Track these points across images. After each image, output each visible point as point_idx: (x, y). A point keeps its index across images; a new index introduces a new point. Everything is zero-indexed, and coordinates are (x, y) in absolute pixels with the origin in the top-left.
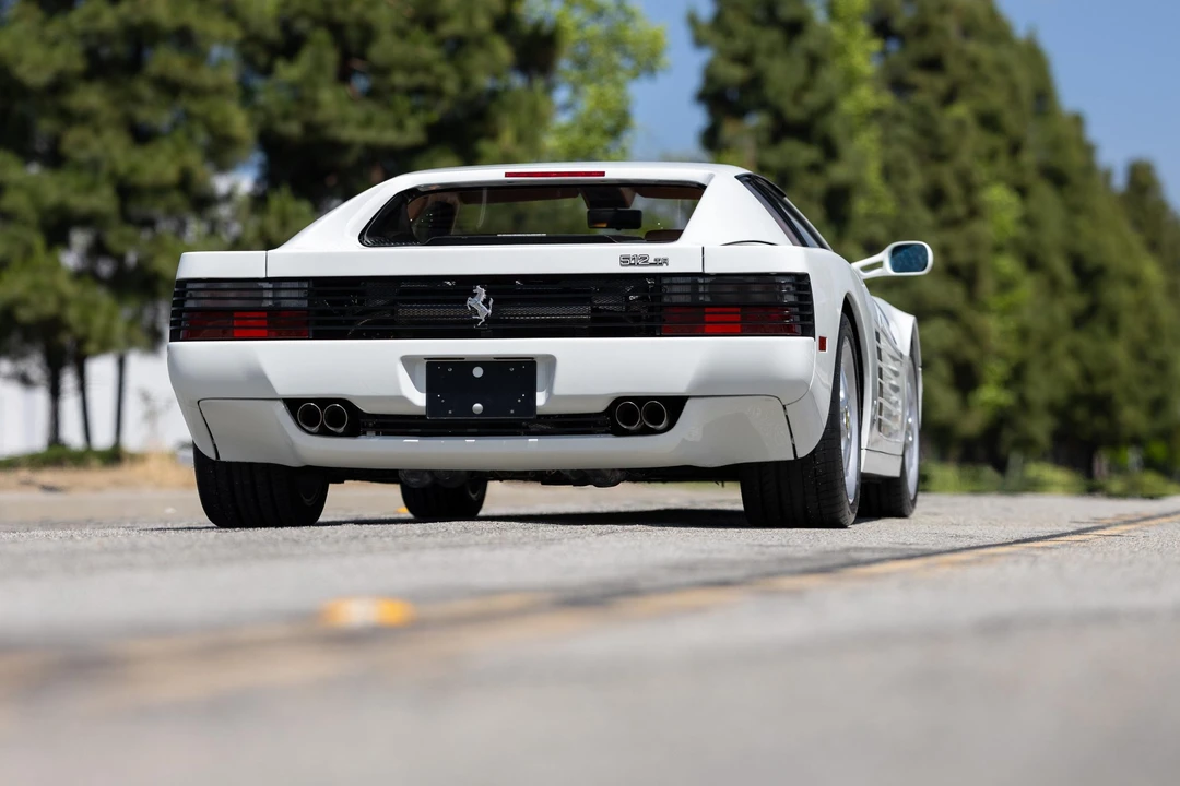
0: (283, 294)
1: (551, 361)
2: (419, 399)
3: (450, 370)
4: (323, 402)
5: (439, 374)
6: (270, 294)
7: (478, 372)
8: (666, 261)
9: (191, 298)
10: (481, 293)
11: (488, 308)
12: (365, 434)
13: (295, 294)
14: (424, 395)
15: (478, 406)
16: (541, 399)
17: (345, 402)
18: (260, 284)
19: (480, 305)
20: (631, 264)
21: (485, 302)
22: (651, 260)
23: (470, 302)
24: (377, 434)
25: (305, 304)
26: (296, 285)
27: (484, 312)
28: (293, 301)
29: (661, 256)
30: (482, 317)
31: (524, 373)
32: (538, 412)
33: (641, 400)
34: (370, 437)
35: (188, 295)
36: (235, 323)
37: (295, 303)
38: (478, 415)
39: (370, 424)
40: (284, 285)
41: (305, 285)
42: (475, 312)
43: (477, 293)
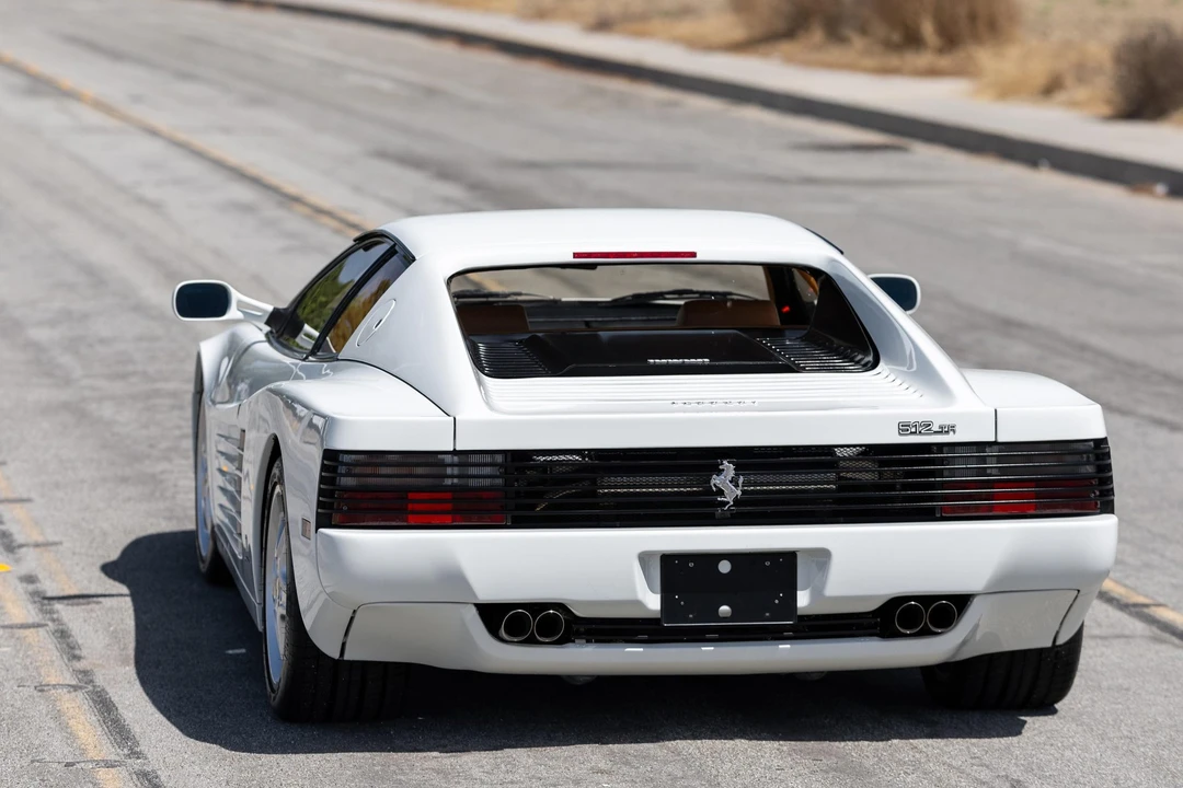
0: (473, 471)
1: (822, 556)
2: (653, 602)
3: (691, 565)
4: (536, 608)
5: (675, 571)
6: (456, 471)
7: (725, 567)
8: (952, 429)
9: (348, 475)
10: (728, 468)
11: (737, 486)
12: (573, 642)
13: (487, 471)
14: (659, 596)
15: (725, 609)
16: (803, 600)
17: (560, 606)
18: (439, 456)
19: (728, 485)
20: (911, 433)
21: (734, 481)
22: (936, 428)
23: (716, 480)
24: (588, 641)
25: (499, 481)
26: (488, 459)
27: (731, 493)
28: (484, 478)
29: (947, 422)
30: (729, 499)
31: (783, 566)
32: (799, 613)
33: (926, 600)
34: (581, 645)
35: (342, 469)
36: (410, 506)
37: (487, 482)
38: (725, 619)
39: (582, 630)
40: (473, 459)
41: (499, 459)
42: (721, 492)
43: (723, 470)
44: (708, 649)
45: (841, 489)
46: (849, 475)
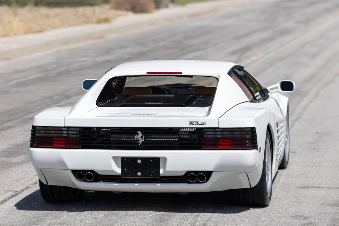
0: (70, 132)
1: (165, 159)
2: (118, 171)
3: (130, 160)
4: (85, 171)
5: (125, 162)
6: (66, 132)
7: (139, 161)
8: (205, 123)
9: (38, 133)
10: (140, 133)
11: (143, 139)
12: (100, 181)
13: (74, 133)
14: (121, 169)
15: (139, 173)
16: (161, 171)
17: (93, 172)
18: (62, 128)
19: (139, 138)
20: (193, 124)
21: (142, 137)
22: (200, 123)
23: (137, 137)
24: (104, 182)
25: (78, 136)
26: (75, 129)
27: (141, 141)
29: (204, 122)
30: (140, 142)
31: (156, 162)
32: (160, 175)
33: (196, 172)
34: (101, 182)
35: (36, 131)
36: (53, 142)
37: (74, 136)
38: (139, 176)
39: (102, 178)
40: (70, 129)
41: (78, 129)
42: (138, 140)
43: (138, 134)
44: (137, 185)
45: (180, 140)
46: (182, 136)
